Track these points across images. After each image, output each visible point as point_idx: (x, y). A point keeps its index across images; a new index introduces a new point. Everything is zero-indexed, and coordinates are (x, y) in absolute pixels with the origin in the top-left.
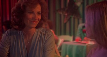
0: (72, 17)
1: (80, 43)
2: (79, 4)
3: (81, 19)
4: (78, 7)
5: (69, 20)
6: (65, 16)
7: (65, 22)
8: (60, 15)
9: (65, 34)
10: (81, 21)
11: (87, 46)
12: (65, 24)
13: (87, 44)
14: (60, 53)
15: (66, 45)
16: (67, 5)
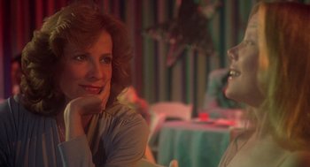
0: (191, 48)
1: (211, 123)
2: (209, 11)
3: (217, 54)
4: (207, 21)
5: (182, 57)
6: (169, 45)
7: (169, 63)
8: (156, 43)
9: (169, 99)
10: (214, 60)
11: (232, 133)
12: (170, 70)
13: (231, 128)
14: (155, 155)
15: (173, 132)
16: (176, 14)
